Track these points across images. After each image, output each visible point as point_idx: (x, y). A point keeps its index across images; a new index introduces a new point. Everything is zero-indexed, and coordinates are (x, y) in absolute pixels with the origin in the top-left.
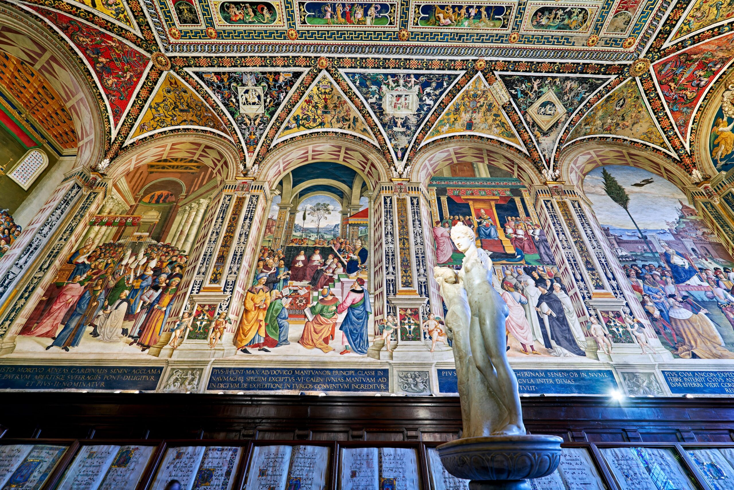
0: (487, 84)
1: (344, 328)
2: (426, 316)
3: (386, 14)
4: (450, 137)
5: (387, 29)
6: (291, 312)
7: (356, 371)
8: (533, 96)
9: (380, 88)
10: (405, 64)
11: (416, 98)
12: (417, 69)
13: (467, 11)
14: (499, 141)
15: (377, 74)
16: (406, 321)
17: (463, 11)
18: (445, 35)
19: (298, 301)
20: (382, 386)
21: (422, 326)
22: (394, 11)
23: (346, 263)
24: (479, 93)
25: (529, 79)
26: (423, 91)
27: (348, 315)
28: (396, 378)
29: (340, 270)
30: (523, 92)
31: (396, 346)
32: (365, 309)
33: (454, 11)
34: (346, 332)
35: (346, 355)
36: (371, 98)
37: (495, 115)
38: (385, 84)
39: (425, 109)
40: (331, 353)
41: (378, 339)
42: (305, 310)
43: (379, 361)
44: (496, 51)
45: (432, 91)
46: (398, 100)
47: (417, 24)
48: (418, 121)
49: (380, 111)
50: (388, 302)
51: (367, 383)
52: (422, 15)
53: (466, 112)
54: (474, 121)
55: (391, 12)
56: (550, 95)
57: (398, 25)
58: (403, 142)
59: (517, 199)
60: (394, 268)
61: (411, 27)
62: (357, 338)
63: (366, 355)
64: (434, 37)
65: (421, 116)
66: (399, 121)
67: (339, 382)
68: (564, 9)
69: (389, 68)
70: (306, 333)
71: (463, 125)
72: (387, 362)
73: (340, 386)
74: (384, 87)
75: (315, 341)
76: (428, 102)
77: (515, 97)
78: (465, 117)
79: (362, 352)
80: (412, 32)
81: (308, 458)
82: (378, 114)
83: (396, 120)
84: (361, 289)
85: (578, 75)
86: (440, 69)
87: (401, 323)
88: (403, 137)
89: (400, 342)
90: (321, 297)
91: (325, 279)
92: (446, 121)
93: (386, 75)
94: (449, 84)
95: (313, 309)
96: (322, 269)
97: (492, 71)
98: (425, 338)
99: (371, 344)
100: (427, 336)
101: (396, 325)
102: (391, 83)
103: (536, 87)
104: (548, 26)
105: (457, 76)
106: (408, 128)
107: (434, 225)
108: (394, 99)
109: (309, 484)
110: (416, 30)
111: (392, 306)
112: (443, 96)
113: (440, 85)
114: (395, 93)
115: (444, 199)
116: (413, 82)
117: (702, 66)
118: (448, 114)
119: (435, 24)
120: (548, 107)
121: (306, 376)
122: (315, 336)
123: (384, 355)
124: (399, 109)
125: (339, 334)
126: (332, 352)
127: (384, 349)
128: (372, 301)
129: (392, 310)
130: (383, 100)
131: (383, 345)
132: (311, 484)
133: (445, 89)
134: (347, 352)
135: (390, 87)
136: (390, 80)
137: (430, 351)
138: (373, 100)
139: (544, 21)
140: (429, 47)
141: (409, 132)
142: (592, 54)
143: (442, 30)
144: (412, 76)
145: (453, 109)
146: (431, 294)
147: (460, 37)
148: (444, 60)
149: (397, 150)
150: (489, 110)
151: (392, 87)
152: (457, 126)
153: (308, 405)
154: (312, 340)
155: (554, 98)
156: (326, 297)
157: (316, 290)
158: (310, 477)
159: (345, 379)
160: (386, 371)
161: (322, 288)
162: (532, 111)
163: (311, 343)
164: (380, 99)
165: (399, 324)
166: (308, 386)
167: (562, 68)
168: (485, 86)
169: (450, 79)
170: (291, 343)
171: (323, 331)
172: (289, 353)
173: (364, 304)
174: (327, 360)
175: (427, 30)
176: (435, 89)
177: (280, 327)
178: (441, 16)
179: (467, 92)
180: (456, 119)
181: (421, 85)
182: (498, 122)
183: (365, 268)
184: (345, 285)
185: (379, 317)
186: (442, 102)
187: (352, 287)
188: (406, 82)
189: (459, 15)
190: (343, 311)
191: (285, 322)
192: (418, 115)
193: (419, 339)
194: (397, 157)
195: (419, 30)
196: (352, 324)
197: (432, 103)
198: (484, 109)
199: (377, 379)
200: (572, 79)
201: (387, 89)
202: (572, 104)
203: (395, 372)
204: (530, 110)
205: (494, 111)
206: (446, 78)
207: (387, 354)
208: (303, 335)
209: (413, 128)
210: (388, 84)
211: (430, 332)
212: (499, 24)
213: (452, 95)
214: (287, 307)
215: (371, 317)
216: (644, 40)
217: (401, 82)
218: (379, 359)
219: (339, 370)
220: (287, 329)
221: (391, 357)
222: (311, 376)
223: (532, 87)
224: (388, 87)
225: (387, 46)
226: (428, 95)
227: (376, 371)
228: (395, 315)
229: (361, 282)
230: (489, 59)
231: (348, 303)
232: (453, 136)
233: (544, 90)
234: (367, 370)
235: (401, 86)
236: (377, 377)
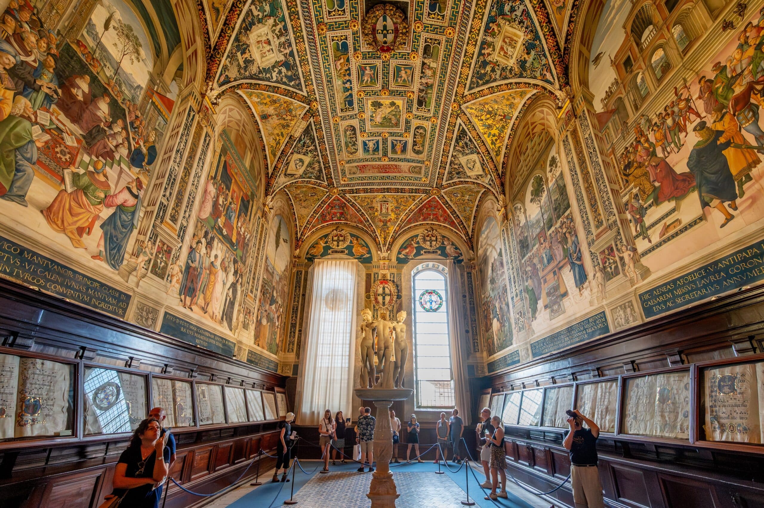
0: (302, 116)
1: (105, 228)
2: (175, 259)
3: (336, 6)
4: (248, 106)
5: (324, 10)
6: (43, 159)
7: (102, 285)
8: (304, 151)
9: (269, 16)
10: (299, 38)
11: (273, 61)
12: (298, 52)
13: (348, 81)
14: (264, 147)
15: (281, 8)
16: (160, 256)
17: (347, 78)
18: (328, 68)
19: (58, 150)
20: (121, 312)
21: (169, 267)
22: (340, 15)
23: (133, 149)
24: (294, 113)
25: (313, 141)
26: (281, 66)
27: (114, 214)
28: (134, 307)
29: (124, 151)
30: (305, 143)
31: (144, 276)
32: (133, 219)
33: (346, 70)
34: (105, 234)
35: (98, 262)
36: (256, 8)
37: (282, 133)
38: (275, 21)
39: (268, 75)
40: (81, 251)
41: (133, 260)
42: (66, 171)
43: (126, 284)
44: (325, 111)
45: (283, 74)
46: (265, 43)
47: (333, 40)
48: (255, 74)
49: (247, 28)
50: (154, 226)
51: (109, 303)
52: (340, 43)
53: (275, 109)
54: (270, 119)
55: (338, 11)
56: (307, 159)
57: (329, 21)
58: (233, 73)
59: (251, 203)
60: (171, 194)
61: (329, 34)
62: (114, 248)
63: (117, 272)
64: (326, 59)
65: (261, 75)
66: (247, 55)
67: (79, 291)
68: (356, 141)
69: (291, 20)
70: (56, 205)
71: (263, 111)
72: (133, 289)
73: (79, 296)
74: (271, 21)
75: (66, 224)
76: (274, 74)
77: (300, 140)
78: (271, 110)
79: (114, 266)
80: (325, 37)
81: (48, 376)
82: (244, 25)
83: (247, 51)
84: (137, 194)
85: (323, 166)
86: (303, 73)
87: (156, 254)
88: (236, 69)
89: (149, 274)
90: (91, 168)
91: (105, 148)
92: (262, 97)
93: (283, 20)
94: (293, 87)
95: (76, 177)
96: (105, 131)
97: (312, 115)
98: (167, 279)
99: (125, 262)
100: (169, 279)
101: (152, 254)
102: (278, 27)
103: (310, 148)
104: (346, 136)
105: (301, 90)
106: (246, 68)
107: (210, 178)
108: (264, 38)
109: (51, 405)
110: (328, 40)
111: (155, 232)
112: (283, 87)
113: (290, 79)
114: (270, 37)
115: (223, 159)
116: (285, 52)
117: (342, 214)
118: (269, 96)
119: (335, 57)
120: (301, 164)
121: (38, 265)
122: (69, 219)
123: (133, 279)
124: (258, 48)
125: (97, 232)
126: (84, 250)
127: (134, 273)
128: (142, 215)
129: (154, 237)
130: (260, 25)
131: (135, 269)
132: (53, 405)
133: (289, 86)
134: (100, 259)
135: (274, 28)
136: (280, 26)
137: (166, 293)
138: (256, 13)
139: (348, 133)
140: (317, 56)
141: (242, 71)
142: (335, 167)
143: (332, 65)
144: (290, 49)
145: (274, 99)
146: (185, 241)
147: (330, 82)
148: (310, 75)
149: (223, 72)
150: (284, 127)
151: (275, 30)
152: (261, 108)
153: (42, 309)
154: (63, 221)
155: (306, 163)
156: (98, 173)
157: (90, 155)
158: (52, 397)
159: (87, 289)
160: (129, 297)
161: (97, 157)
162: (296, 156)
163: (59, 223)
164: (260, 21)
165: (154, 255)
166: (38, 281)
167: (324, 157)
168: (300, 115)
169: (298, 85)
170: (29, 206)
171: (81, 217)
172: (21, 220)
173: (133, 213)
174: (74, 257)
175: (330, 51)
176: (286, 76)
177: (18, 170)
178: (342, 61)
179: (291, 103)
180: (266, 104)
181: (286, 62)
182: (278, 138)
183: (148, 171)
184: (123, 175)
185: (141, 237)
186: (278, 88)
187: (129, 183)
188: (284, 44)
189: (345, 75)
190: (111, 206)
191: (29, 169)
192: (260, 72)
193: (163, 278)
194: (219, 79)
195: (329, 43)
196: (115, 228)
197: (275, 79)
198: (283, 122)
199: (118, 302)
200: (320, 165)
201: (271, 25)
202: (306, 174)
203: (135, 302)
204: (295, 154)
205: (285, 131)
206: (297, 82)
207: (135, 280)
208: (52, 205)
209: (247, 74)
210: (275, 25)
211: (172, 276)
212: (343, 106)
213: (287, 93)
214: (39, 145)
215: (135, 232)
216: (348, 185)
217: (283, 39)
218: (127, 282)
219: (84, 276)
220: (29, 181)
221: (138, 285)
222: (46, 268)
223: (309, 147)
224: (273, 26)
225: (309, 13)
226: (280, 72)
227: (121, 293)
228: (154, 244)
229: (139, 183)
230: (320, 109)
231: (119, 200)
232: (250, 108)
233: (310, 155)
234: (113, 289)
235: (279, 41)
236: (119, 300)
